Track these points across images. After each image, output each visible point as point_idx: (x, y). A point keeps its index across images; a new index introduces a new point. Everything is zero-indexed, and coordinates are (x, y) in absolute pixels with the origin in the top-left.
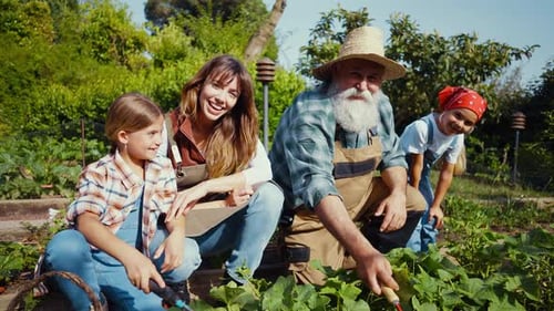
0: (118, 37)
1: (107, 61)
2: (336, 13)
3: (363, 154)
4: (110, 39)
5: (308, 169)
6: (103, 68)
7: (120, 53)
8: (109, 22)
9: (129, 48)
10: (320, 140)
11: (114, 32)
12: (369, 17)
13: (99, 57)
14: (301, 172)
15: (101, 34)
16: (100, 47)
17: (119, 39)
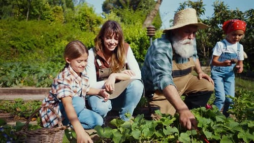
0: (90, 19)
1: (85, 30)
2: (187, 3)
3: (185, 66)
4: (87, 20)
5: (161, 73)
6: (83, 33)
7: (91, 26)
8: (86, 13)
9: (95, 24)
10: (166, 60)
11: (88, 17)
12: (203, 4)
13: (82, 29)
14: (157, 74)
15: (83, 18)
16: (82, 24)
17: (90, 21)
